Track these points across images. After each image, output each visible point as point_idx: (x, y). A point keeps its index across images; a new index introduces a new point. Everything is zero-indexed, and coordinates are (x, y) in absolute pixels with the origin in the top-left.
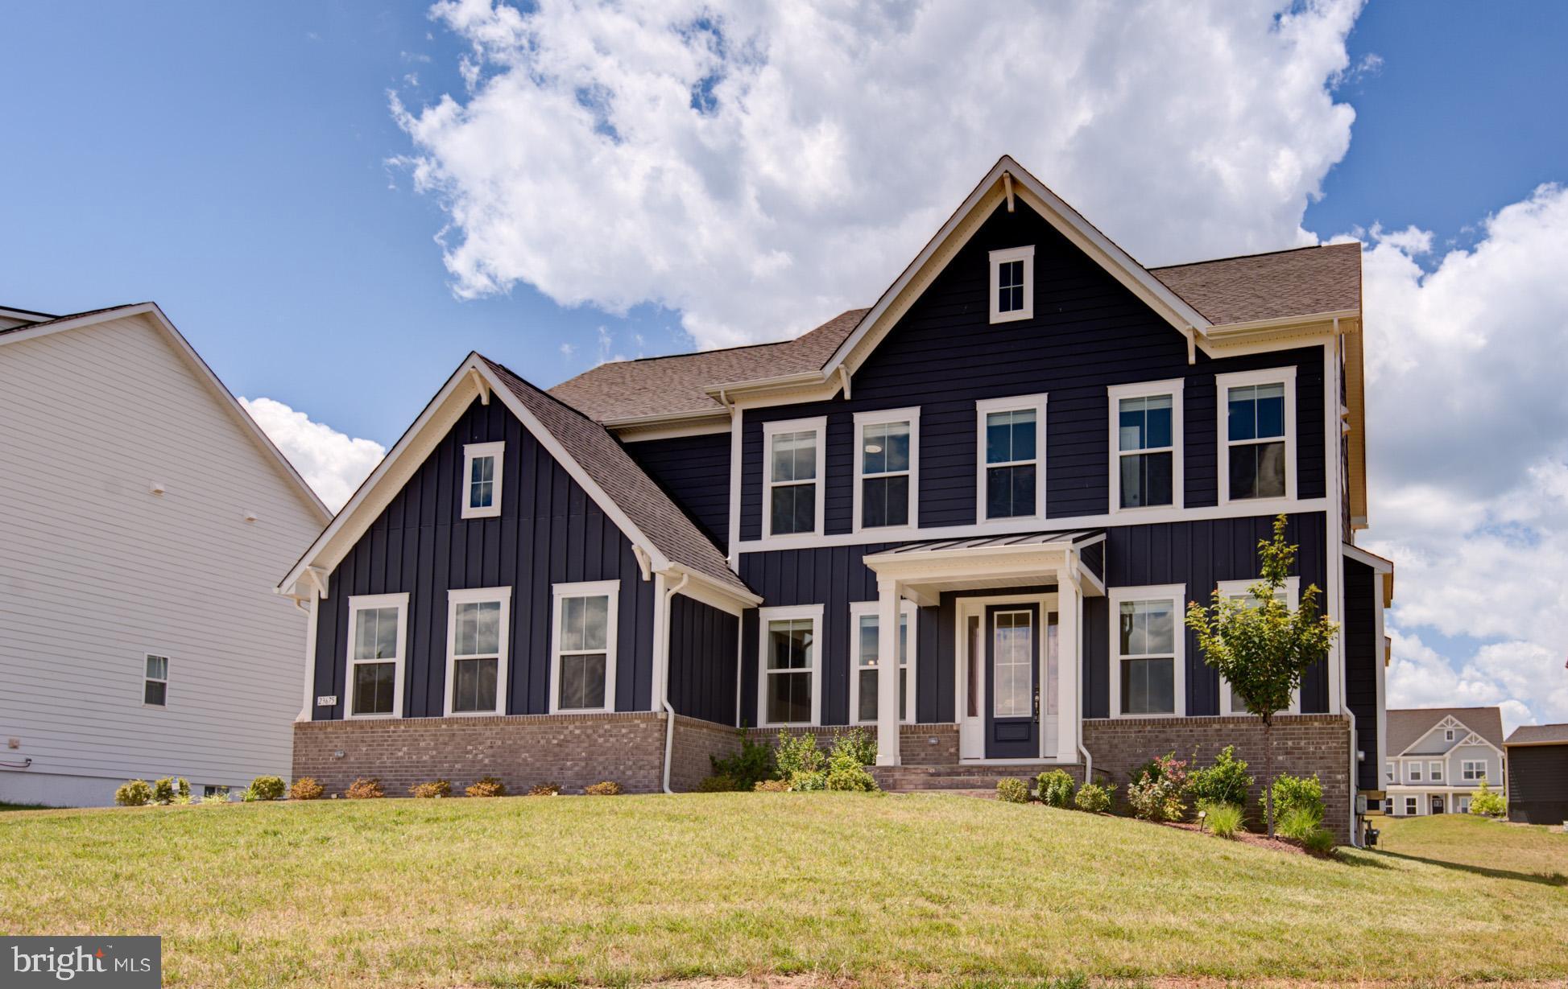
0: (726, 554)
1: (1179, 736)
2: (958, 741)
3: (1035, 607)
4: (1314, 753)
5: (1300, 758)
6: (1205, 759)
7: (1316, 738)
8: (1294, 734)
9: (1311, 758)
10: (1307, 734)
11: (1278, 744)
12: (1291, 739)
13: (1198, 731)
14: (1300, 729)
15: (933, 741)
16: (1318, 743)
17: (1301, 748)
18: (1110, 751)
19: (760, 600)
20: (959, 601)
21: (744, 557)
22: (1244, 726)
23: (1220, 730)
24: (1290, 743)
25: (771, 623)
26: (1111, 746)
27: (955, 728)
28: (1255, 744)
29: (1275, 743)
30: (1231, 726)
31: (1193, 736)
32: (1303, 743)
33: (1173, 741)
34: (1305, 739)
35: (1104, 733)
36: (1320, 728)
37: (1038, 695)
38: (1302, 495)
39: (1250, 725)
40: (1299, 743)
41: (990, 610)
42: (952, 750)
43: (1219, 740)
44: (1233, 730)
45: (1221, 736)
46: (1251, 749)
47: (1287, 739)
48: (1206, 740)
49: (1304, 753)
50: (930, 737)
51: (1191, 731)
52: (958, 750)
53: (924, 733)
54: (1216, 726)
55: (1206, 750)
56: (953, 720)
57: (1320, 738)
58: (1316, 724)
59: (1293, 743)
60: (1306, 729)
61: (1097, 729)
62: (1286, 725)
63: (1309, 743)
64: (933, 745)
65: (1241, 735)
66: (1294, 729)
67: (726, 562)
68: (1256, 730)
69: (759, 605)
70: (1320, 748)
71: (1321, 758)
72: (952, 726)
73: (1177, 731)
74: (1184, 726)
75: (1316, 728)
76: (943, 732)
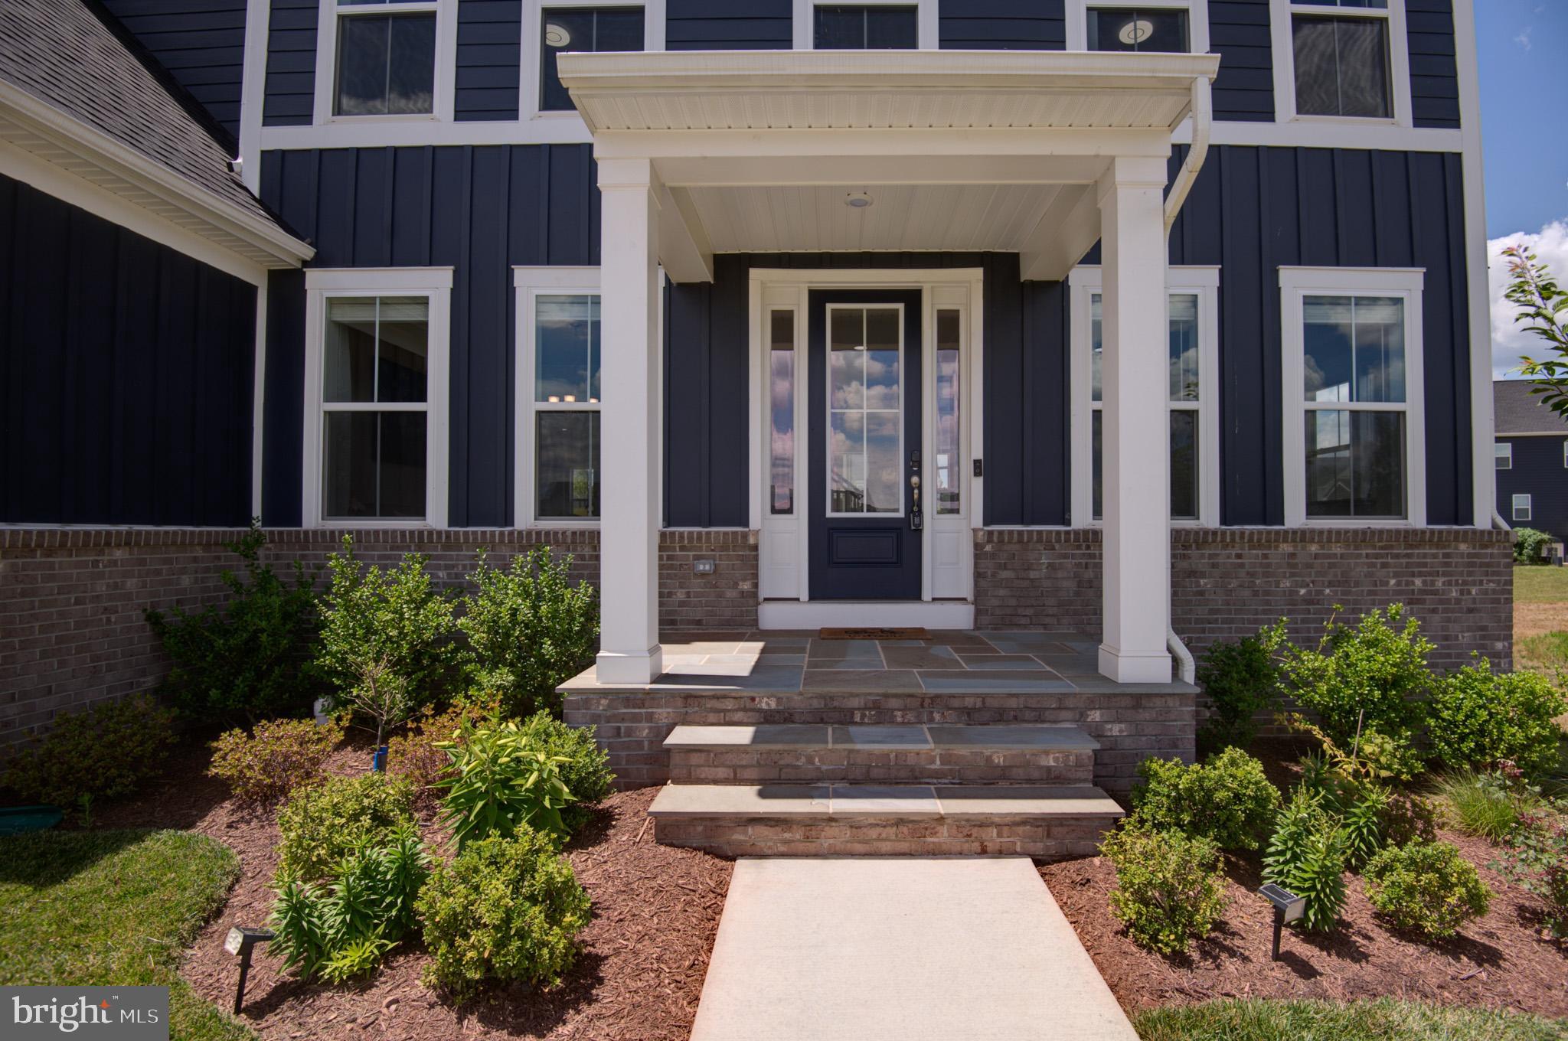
0: (232, 150)
1: (1214, 566)
2: (756, 567)
3: (912, 299)
4: (1458, 601)
5: (1434, 611)
6: (1265, 612)
7: (1461, 574)
8: (1425, 565)
9: (1453, 611)
10: (1447, 564)
11: (1398, 584)
12: (1420, 574)
13: (1252, 556)
14: (1435, 556)
15: (704, 567)
16: (1465, 583)
17: (1435, 592)
18: (1077, 594)
19: (307, 252)
20: (757, 276)
21: (274, 162)
22: (1337, 549)
23: (1293, 555)
24: (1418, 582)
25: (332, 302)
26: (1080, 584)
27: (752, 541)
28: (1357, 584)
29: (1393, 582)
30: (1314, 548)
31: (1242, 565)
32: (1439, 583)
33: (1203, 575)
34: (1444, 574)
35: (1066, 556)
36: (1469, 555)
37: (919, 474)
38: (1421, 119)
39: (1348, 547)
40: (1433, 583)
41: (818, 299)
42: (746, 586)
43: (1293, 575)
44: (1316, 556)
45: (1294, 566)
46: (1348, 593)
47: (1413, 575)
48: (1266, 575)
49: (1441, 602)
50: (698, 558)
51: (1239, 556)
52: (756, 585)
53: (682, 548)
54: (1286, 548)
55: (1267, 593)
56: (744, 521)
57: (1470, 574)
58: (1463, 547)
59: (1424, 583)
60: (1446, 556)
61: (1053, 549)
62: (1411, 546)
63: (1450, 583)
64: (703, 575)
65: (1331, 566)
66: (1425, 556)
67: (230, 167)
68: (1359, 556)
69: (306, 264)
70: (1469, 592)
71: (1470, 611)
72: (745, 536)
73: (1211, 556)
74: (1225, 547)
75: (1462, 555)
76: (725, 547)
